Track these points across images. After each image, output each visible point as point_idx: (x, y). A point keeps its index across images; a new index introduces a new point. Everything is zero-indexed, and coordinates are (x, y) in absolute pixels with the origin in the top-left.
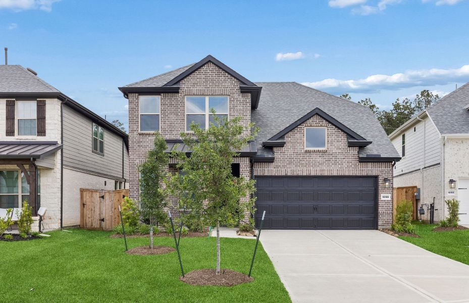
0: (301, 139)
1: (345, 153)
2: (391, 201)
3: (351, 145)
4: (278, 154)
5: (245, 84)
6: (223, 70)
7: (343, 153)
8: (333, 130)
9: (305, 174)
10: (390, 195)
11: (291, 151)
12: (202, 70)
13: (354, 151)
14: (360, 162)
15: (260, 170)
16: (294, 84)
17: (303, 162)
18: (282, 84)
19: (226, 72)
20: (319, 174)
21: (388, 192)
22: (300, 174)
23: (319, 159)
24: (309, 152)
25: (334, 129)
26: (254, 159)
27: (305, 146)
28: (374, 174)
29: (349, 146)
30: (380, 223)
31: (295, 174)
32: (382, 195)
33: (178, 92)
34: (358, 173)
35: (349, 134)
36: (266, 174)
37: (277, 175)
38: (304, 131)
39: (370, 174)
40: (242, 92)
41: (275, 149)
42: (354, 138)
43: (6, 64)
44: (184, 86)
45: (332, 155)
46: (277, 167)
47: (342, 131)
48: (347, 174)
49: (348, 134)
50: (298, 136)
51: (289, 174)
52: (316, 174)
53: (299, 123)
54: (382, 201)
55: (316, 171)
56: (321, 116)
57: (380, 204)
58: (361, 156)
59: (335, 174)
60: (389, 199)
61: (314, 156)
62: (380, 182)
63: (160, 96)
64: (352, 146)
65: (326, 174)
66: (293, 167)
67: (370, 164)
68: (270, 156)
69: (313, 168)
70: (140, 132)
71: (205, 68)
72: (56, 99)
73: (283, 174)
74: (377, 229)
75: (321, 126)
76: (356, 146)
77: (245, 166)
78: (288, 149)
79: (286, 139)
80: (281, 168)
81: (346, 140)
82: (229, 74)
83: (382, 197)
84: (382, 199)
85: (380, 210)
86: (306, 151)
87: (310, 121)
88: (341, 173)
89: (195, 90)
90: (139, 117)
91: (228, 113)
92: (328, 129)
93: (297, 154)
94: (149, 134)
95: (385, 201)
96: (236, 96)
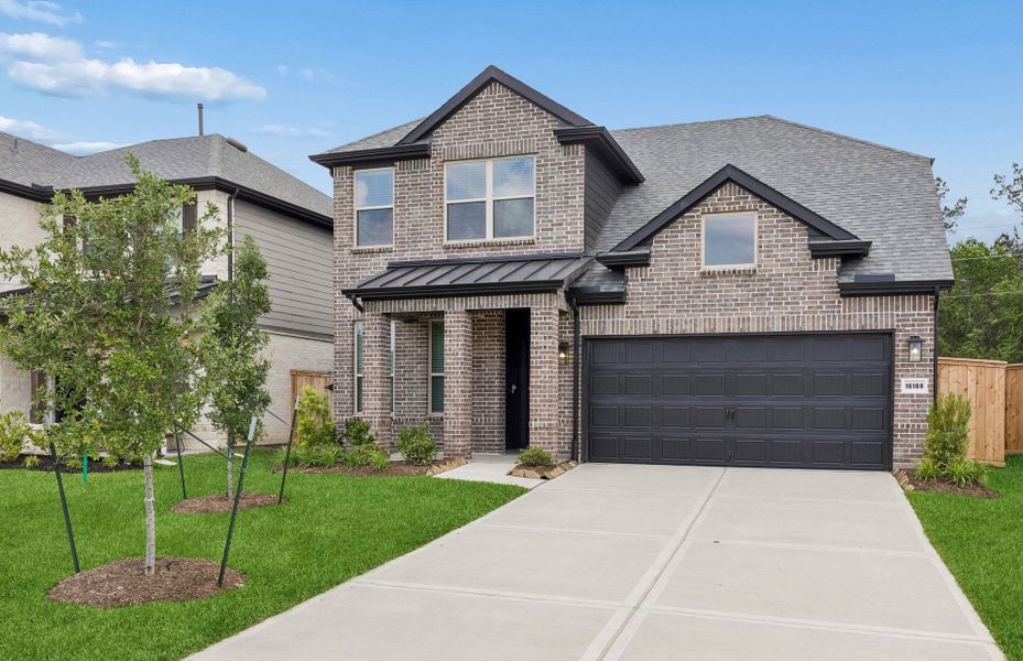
0: (692, 245)
1: (804, 274)
2: (930, 396)
3: (818, 253)
4: (635, 282)
5: (570, 124)
6: (523, 97)
7: (798, 274)
8: (774, 217)
9: (700, 330)
10: (926, 382)
11: (667, 275)
12: (477, 102)
13: (829, 269)
14: (842, 296)
15: (597, 323)
16: (766, 120)
17: (697, 301)
18: (734, 123)
19: (529, 100)
20: (735, 329)
21: (920, 373)
22: (689, 329)
23: (738, 293)
24: (711, 275)
25: (776, 216)
26: (580, 298)
27: (703, 262)
28: (882, 326)
29: (814, 257)
30: (897, 453)
31: (677, 330)
32: (904, 381)
33: (429, 157)
34: (838, 326)
35: (814, 225)
36: (609, 332)
37: (633, 333)
38: (699, 226)
39: (870, 325)
40: (563, 143)
41: (629, 273)
42: (826, 235)
43: (201, 133)
44: (441, 141)
45: (768, 280)
46: (635, 314)
47: (796, 218)
48: (808, 327)
49: (811, 226)
50: (684, 237)
51: (662, 331)
52: (729, 329)
53: (684, 205)
54: (903, 395)
55: (729, 321)
56: (741, 186)
57: (899, 404)
58: (845, 280)
59: (777, 327)
60: (925, 391)
61: (723, 284)
62: (900, 346)
63: (394, 168)
64: (821, 257)
65: (753, 328)
66: (672, 314)
67: (870, 302)
68: (615, 289)
69: (721, 315)
70: (355, 247)
71: (483, 96)
72: (215, 191)
73: (649, 331)
74: (890, 470)
75: (743, 210)
76: (832, 256)
77: (542, 314)
78: (660, 270)
79: (657, 247)
80: (643, 317)
81: (806, 242)
82: (535, 104)
83: (903, 388)
84: (904, 390)
85: (899, 420)
86: (704, 273)
87: (715, 198)
88: (791, 327)
89: (462, 148)
90: (355, 217)
91: (534, 195)
92: (760, 217)
93: (682, 281)
94: (371, 252)
95: (912, 396)
96: (551, 153)
